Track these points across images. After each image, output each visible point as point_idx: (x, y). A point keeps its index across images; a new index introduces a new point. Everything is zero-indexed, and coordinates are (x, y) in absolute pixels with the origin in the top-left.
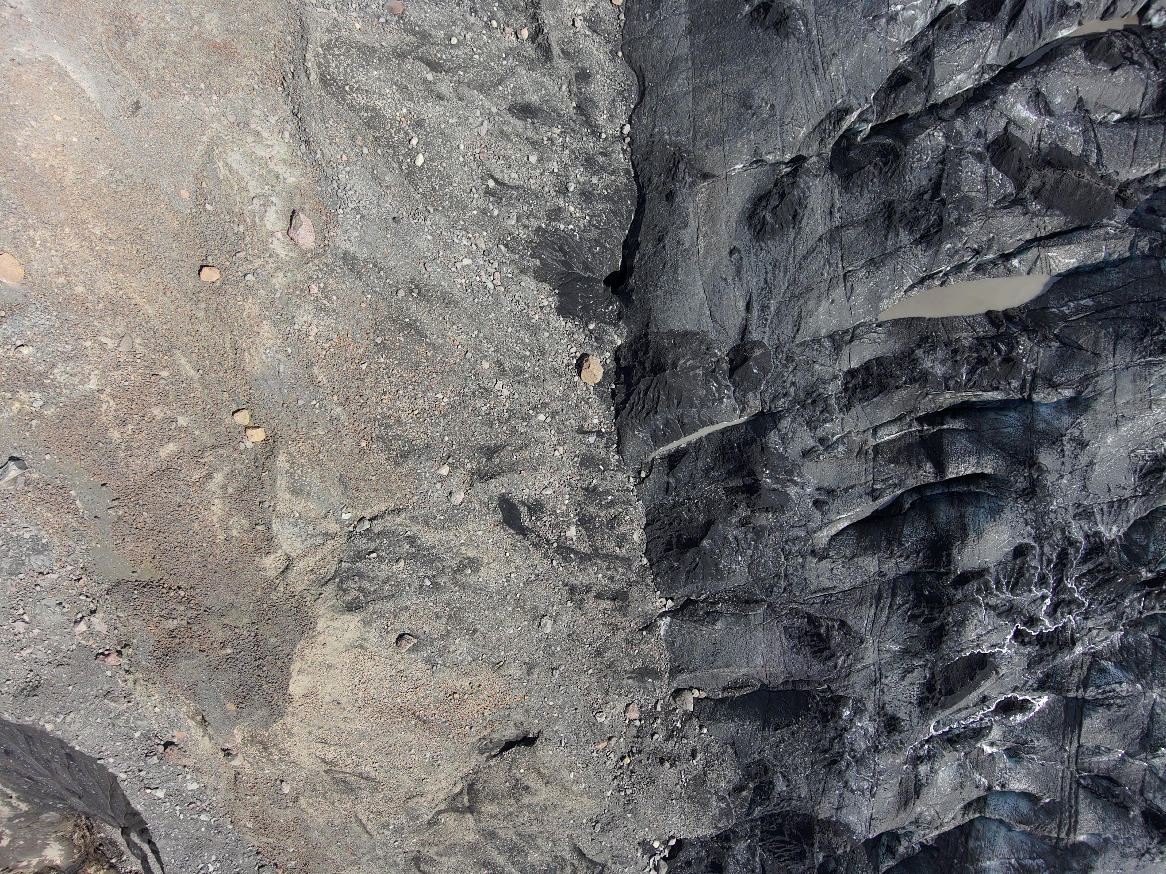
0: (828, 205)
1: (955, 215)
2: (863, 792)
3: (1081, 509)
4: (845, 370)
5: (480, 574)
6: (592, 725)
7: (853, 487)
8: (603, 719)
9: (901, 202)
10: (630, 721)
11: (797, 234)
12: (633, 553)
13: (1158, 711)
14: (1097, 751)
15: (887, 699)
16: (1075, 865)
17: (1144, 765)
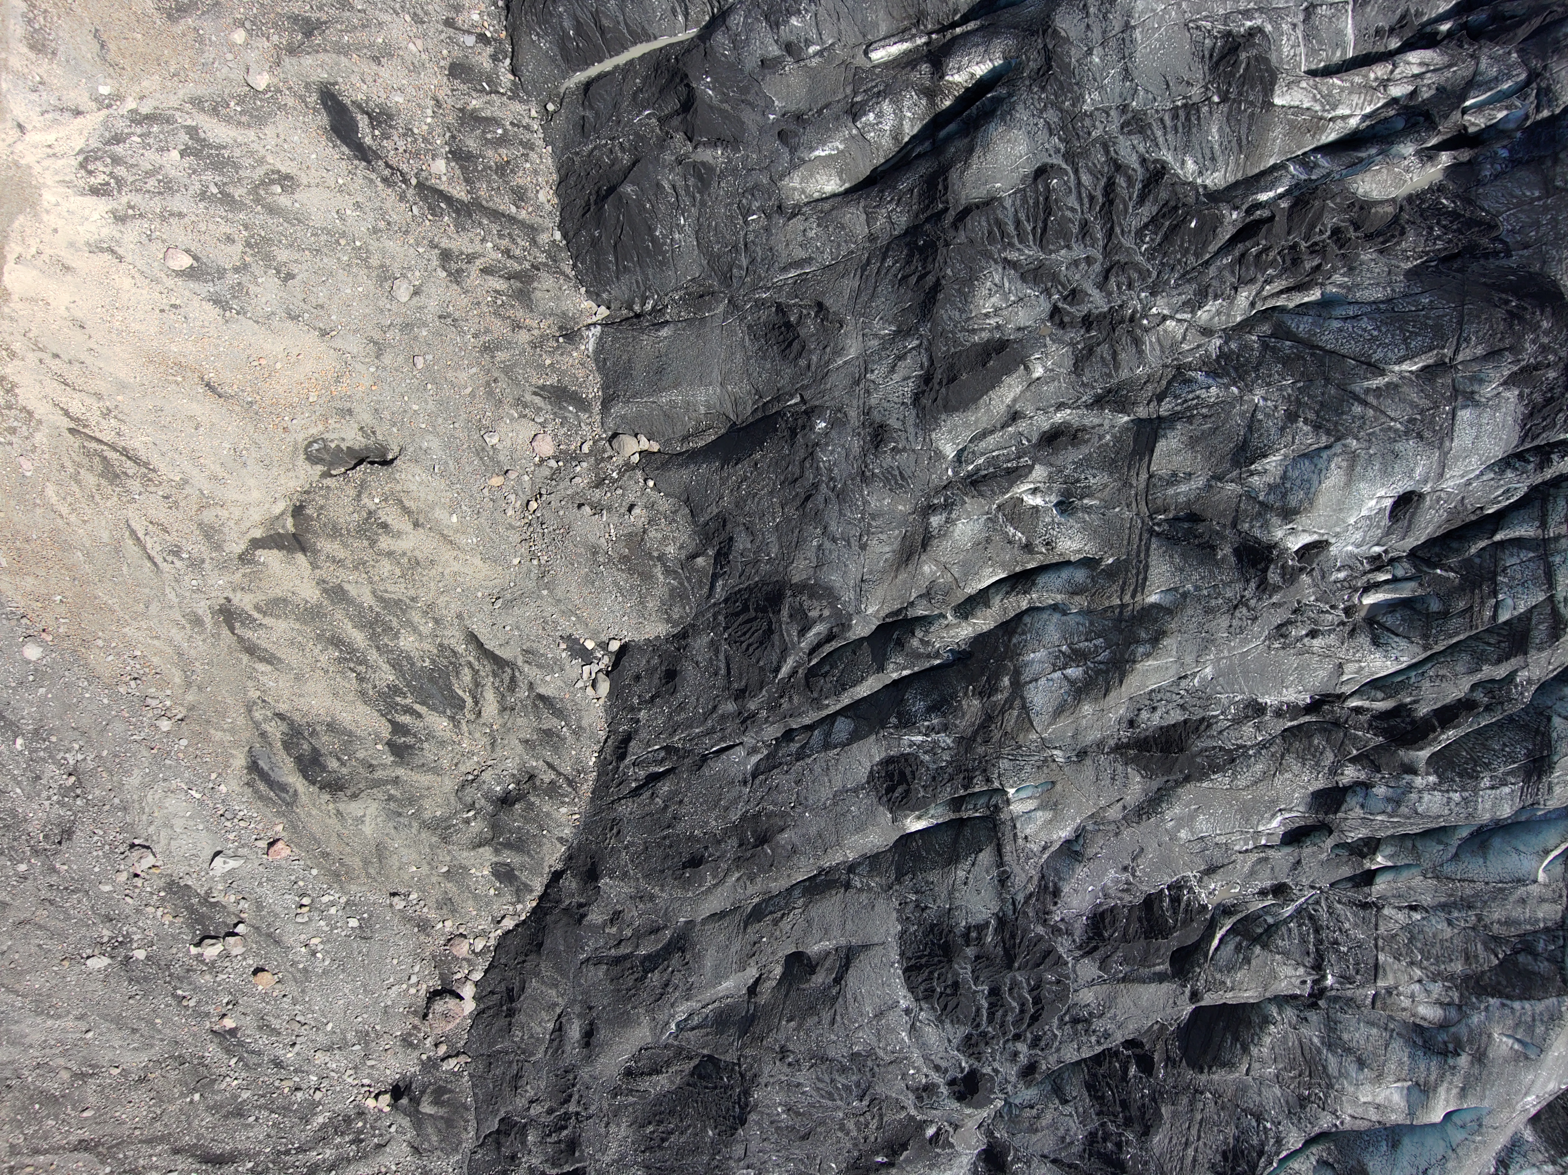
2: (848, 541)
3: (1130, 115)
5: (296, 196)
6: (481, 451)
7: (827, 106)
8: (495, 440)
10: (542, 461)
12: (540, 220)
13: (1260, 416)
14: (1173, 479)
15: (873, 401)
16: (1143, 635)
17: (1239, 489)
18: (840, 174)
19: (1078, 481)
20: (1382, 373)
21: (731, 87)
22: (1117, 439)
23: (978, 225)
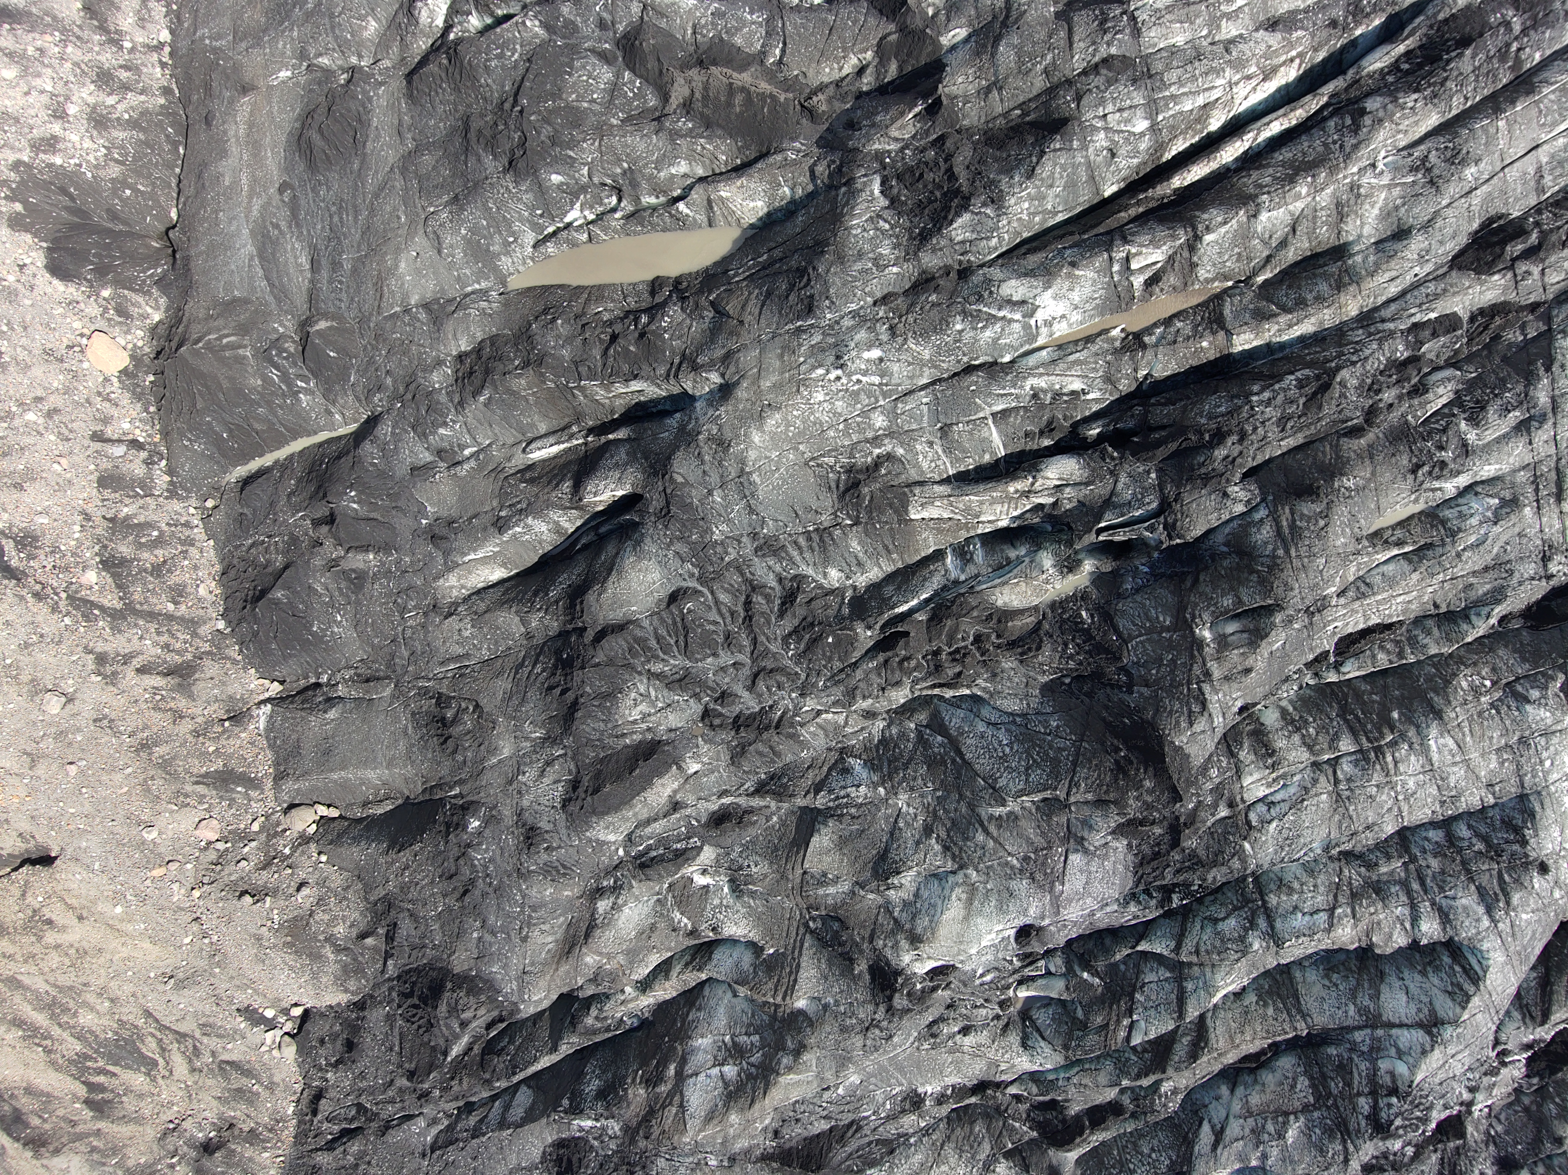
0: (396, 122)
1: (546, 131)
2: (508, 934)
3: (762, 540)
4: (454, 353)
6: (141, 844)
7: (475, 515)
8: (154, 834)
9: (482, 116)
10: (209, 843)
11: (363, 162)
12: (201, 612)
13: (901, 824)
14: (823, 880)
15: (525, 803)
16: (789, 1043)
17: (880, 900)
18: (504, 565)
19: (741, 868)
20: (1004, 805)
21: (380, 495)
22: (783, 823)
23: (615, 645)
